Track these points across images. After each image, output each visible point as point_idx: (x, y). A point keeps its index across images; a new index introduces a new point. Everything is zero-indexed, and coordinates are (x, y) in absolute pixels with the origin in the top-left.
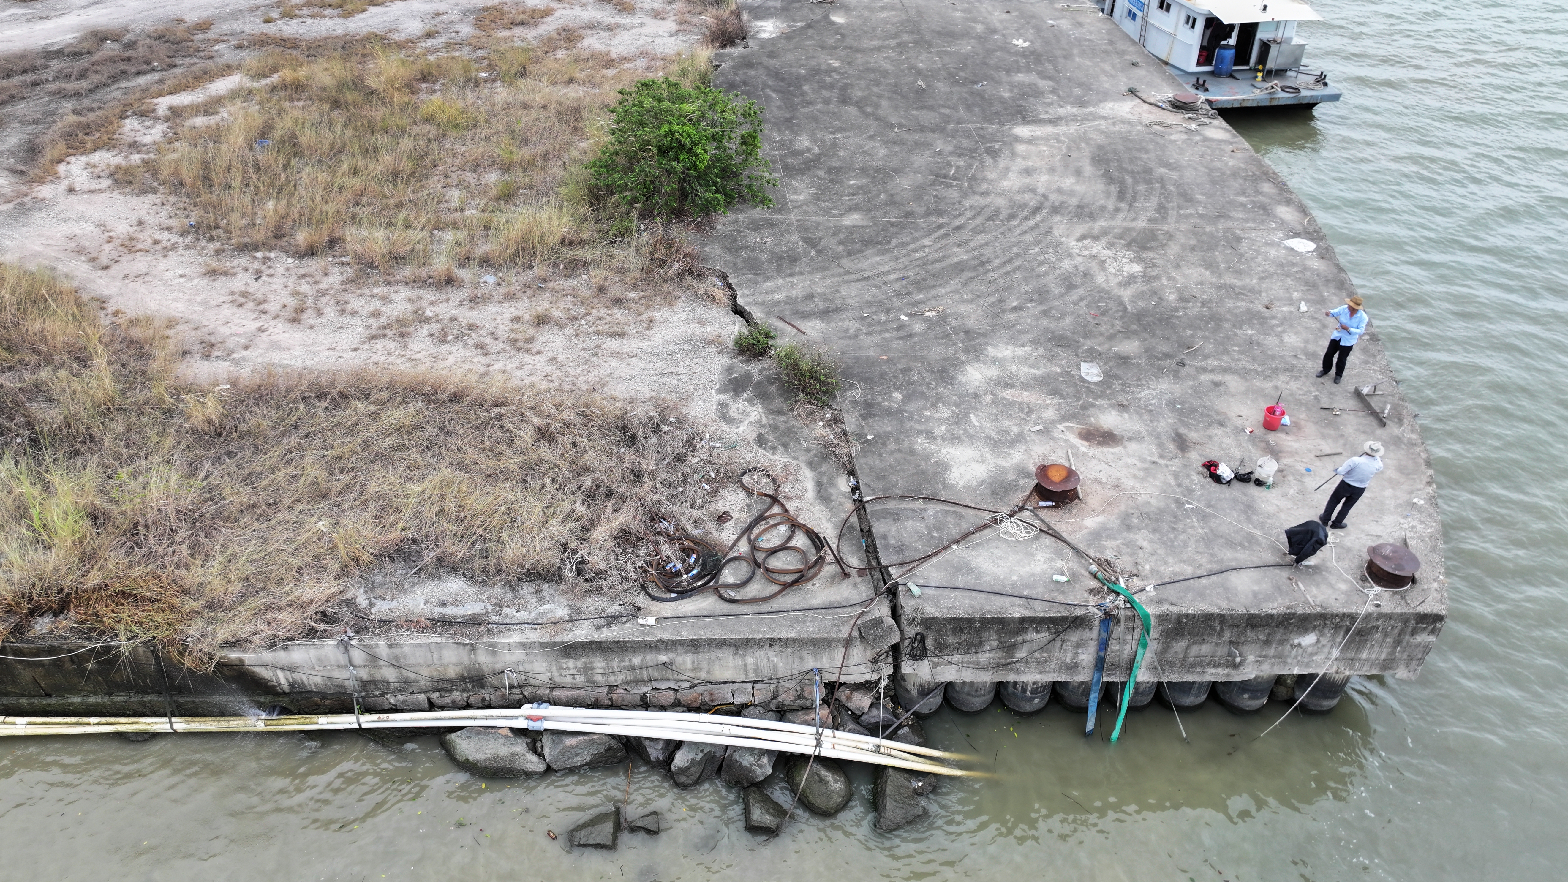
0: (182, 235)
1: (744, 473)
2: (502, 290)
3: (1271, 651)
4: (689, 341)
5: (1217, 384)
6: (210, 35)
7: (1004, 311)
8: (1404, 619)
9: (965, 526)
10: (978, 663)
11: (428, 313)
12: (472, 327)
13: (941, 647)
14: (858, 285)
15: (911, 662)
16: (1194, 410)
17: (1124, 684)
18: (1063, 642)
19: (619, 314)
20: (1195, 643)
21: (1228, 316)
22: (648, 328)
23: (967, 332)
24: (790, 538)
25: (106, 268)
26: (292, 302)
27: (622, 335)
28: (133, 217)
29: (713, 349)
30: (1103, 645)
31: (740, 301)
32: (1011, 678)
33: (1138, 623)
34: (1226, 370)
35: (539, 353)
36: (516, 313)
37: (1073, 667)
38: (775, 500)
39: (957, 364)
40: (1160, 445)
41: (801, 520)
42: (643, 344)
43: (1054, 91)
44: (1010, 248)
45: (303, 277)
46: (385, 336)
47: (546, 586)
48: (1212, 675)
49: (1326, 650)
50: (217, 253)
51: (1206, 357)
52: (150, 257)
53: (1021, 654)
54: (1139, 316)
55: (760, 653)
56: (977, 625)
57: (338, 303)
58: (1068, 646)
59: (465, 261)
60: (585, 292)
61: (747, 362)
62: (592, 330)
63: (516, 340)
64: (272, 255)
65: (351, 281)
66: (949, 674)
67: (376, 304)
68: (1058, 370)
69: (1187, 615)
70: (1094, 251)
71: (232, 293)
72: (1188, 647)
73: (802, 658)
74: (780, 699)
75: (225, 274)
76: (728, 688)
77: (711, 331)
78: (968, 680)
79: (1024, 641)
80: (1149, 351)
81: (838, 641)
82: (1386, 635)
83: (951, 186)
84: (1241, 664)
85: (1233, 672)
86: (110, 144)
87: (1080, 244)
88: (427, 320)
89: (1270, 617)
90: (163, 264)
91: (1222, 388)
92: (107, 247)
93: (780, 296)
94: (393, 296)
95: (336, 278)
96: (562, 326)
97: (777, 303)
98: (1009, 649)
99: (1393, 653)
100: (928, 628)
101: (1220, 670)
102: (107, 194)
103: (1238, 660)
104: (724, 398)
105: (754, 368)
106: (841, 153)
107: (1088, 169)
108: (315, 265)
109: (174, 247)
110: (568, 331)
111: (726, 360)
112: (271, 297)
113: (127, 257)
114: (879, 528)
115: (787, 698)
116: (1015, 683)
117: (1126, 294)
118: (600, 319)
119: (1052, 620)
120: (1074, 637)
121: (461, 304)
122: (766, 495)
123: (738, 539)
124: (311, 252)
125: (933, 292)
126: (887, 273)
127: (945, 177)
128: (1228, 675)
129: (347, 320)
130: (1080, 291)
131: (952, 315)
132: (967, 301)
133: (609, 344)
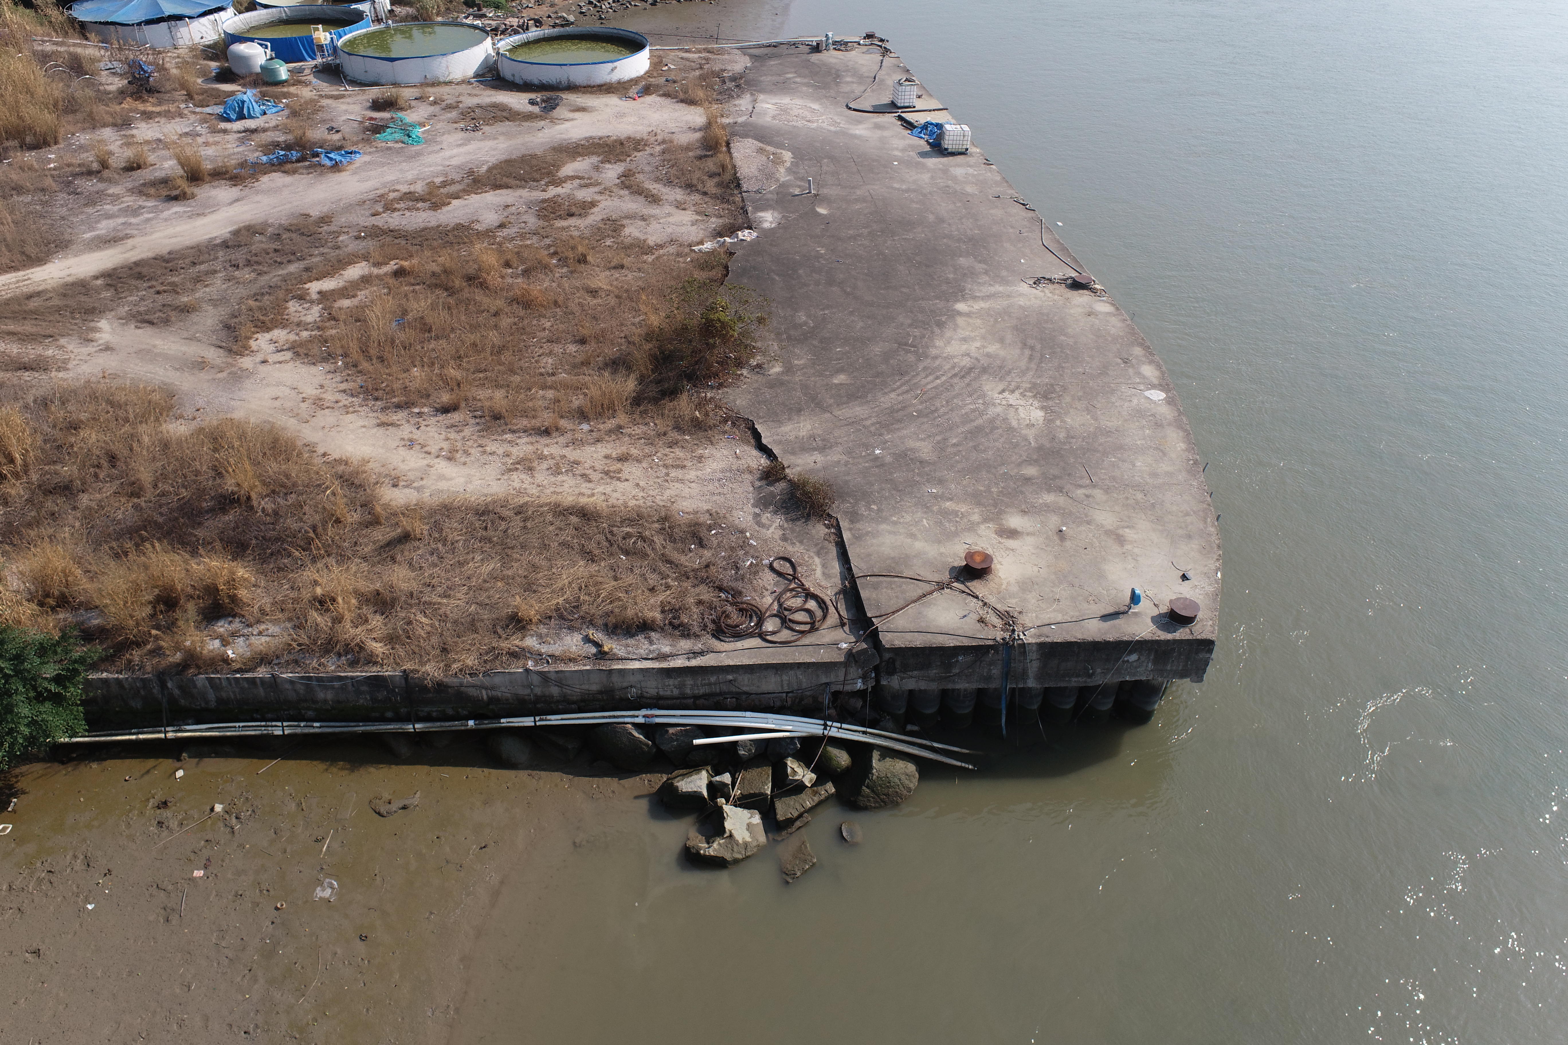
0: (355, 396)
1: (775, 560)
2: (596, 434)
3: (1111, 666)
4: (730, 470)
5: (1087, 496)
6: (333, 228)
7: (947, 447)
8: (1192, 644)
9: (920, 592)
10: (929, 677)
11: (546, 453)
12: (577, 463)
13: (905, 667)
14: (846, 429)
15: (887, 677)
16: (1071, 514)
18: (981, 662)
19: (678, 452)
20: (1063, 662)
21: (1100, 449)
22: (700, 462)
23: (921, 462)
24: (805, 603)
25: (307, 421)
26: (446, 445)
27: (683, 467)
28: (316, 382)
29: (747, 476)
30: (1007, 664)
31: (764, 441)
32: (950, 686)
34: (1094, 487)
35: (626, 480)
36: (605, 452)
37: (988, 678)
38: (795, 578)
39: (914, 485)
40: (1047, 538)
41: (813, 590)
42: (697, 473)
43: (986, 273)
44: (952, 399)
45: (450, 427)
46: (517, 469)
47: (653, 634)
48: (1075, 682)
49: (1145, 664)
50: (384, 409)
51: (1081, 478)
52: (335, 414)
53: (956, 671)
54: (1039, 449)
55: (792, 673)
56: (927, 653)
57: (479, 446)
58: (984, 665)
59: (564, 414)
60: (653, 436)
61: (769, 486)
62: (662, 463)
63: (609, 472)
64: (425, 411)
65: (484, 429)
66: (911, 684)
67: (506, 447)
69: (1057, 644)
70: (1011, 401)
71: (403, 439)
72: (1059, 664)
73: (818, 676)
74: (804, 704)
75: (393, 425)
76: (770, 697)
77: (744, 463)
78: (923, 688)
79: (957, 663)
80: (1044, 476)
81: (841, 663)
82: (1180, 655)
83: (910, 352)
84: (1093, 674)
85: (1089, 680)
86: (283, 324)
87: (1001, 396)
88: (545, 458)
89: (1108, 643)
90: (346, 418)
91: (1091, 499)
92: (303, 406)
93: (792, 438)
94: (517, 441)
95: (474, 427)
96: (639, 461)
97: (790, 442)
98: (948, 667)
99: (1185, 667)
100: (897, 655)
101: (1080, 679)
102: (291, 364)
103: (1091, 672)
104: (757, 511)
105: (775, 490)
106: (829, 326)
107: (1009, 337)
108: (457, 419)
109: (351, 406)
110: (645, 465)
111: (756, 485)
112: (431, 442)
113: (320, 413)
114: (864, 594)
115: (808, 702)
116: (953, 690)
117: (1031, 434)
118: (665, 455)
119: (972, 649)
120: (988, 658)
121: (567, 446)
122: (789, 575)
123: (773, 603)
124: (453, 409)
125: (898, 434)
126: (866, 419)
127: (906, 344)
128: (1085, 682)
129: (488, 458)
130: (1000, 431)
131: (911, 450)
132: (922, 439)
133: (674, 473)
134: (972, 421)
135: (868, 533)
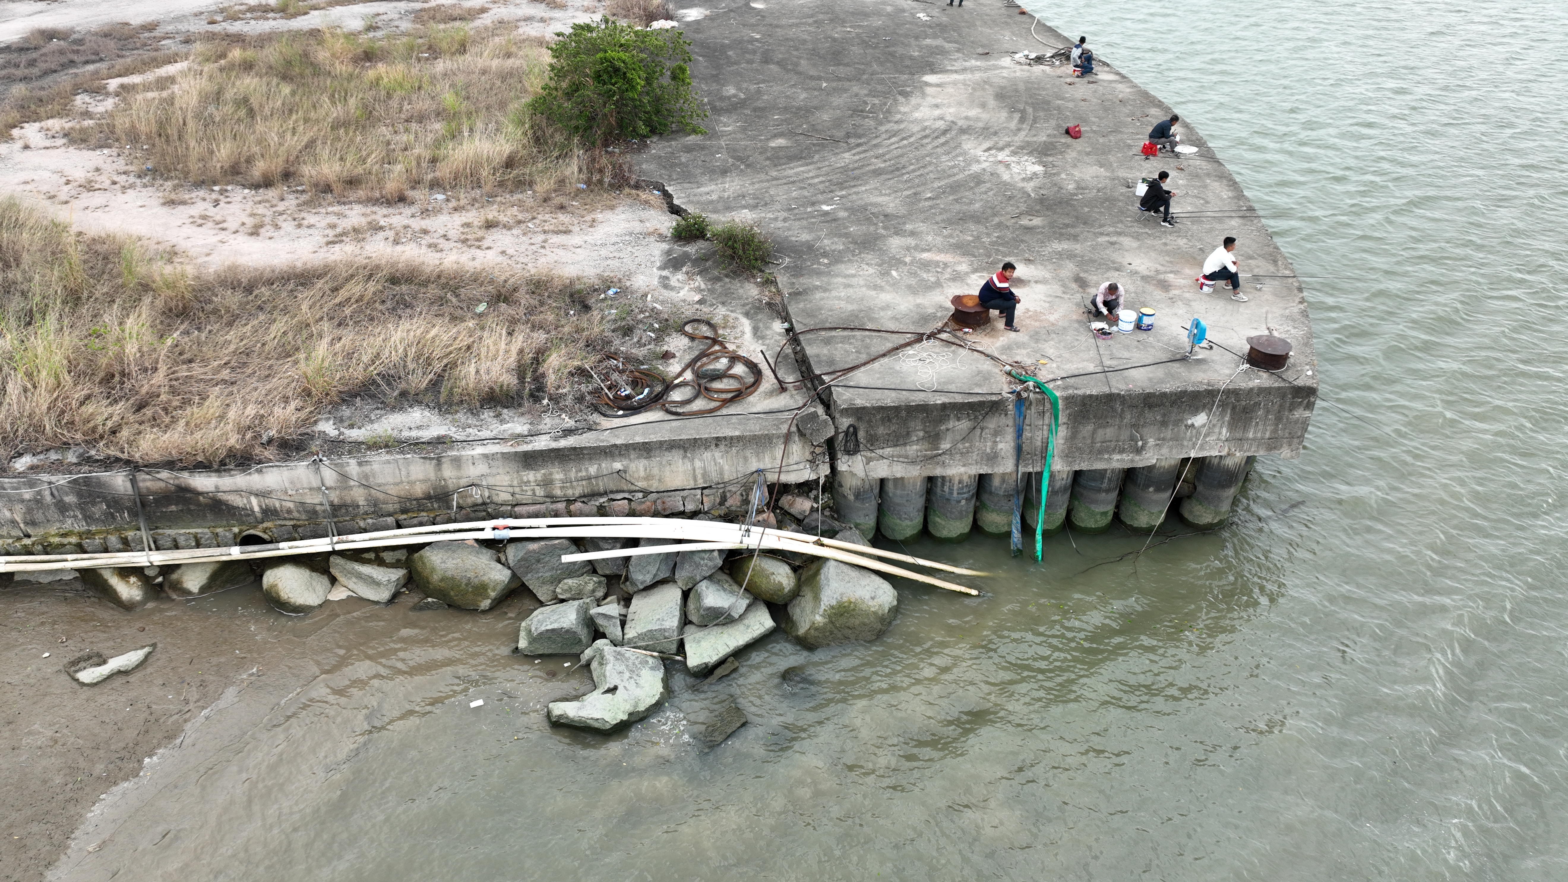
0: (140, 177)
1: (686, 323)
2: (453, 203)
3: (1168, 434)
4: (631, 234)
5: (1112, 243)
6: (156, 33)
7: (920, 201)
8: (1281, 393)
9: (889, 346)
10: (907, 457)
11: (382, 223)
12: (425, 232)
13: (873, 441)
14: (786, 187)
15: (847, 457)
16: (1092, 261)
17: (1040, 474)
18: (982, 429)
19: (563, 217)
20: (1100, 427)
21: (1121, 198)
22: (591, 226)
23: (886, 216)
24: (730, 367)
25: (66, 202)
26: (250, 222)
27: (567, 232)
28: (91, 165)
29: (652, 239)
30: (1019, 433)
31: (676, 202)
32: (938, 472)
33: (1048, 406)
34: (1120, 234)
35: (489, 248)
36: (464, 220)
37: (993, 458)
38: (715, 341)
39: (877, 238)
40: (1064, 286)
41: (741, 353)
42: (586, 238)
43: (958, 50)
44: (923, 157)
45: (260, 202)
46: (341, 241)
47: (505, 411)
48: (1119, 461)
49: (1217, 430)
50: (175, 188)
51: (1101, 226)
52: (108, 194)
53: (945, 445)
54: (1042, 200)
55: (707, 455)
56: (904, 414)
57: (295, 220)
58: (987, 434)
59: (416, 183)
60: (530, 202)
61: (684, 245)
62: (539, 229)
63: (467, 240)
64: (229, 188)
65: (305, 203)
66: (881, 469)
67: (332, 219)
68: (970, 238)
69: (1091, 396)
70: (1000, 158)
71: (192, 217)
72: (1094, 432)
73: (746, 459)
74: (727, 504)
75: (183, 203)
76: (678, 496)
77: (650, 226)
78: (899, 475)
79: (948, 430)
80: (1052, 225)
81: (779, 437)
82: (1268, 412)
83: (868, 117)
84: (1143, 447)
85: (1137, 458)
86: (64, 112)
87: (986, 154)
88: (381, 228)
89: (1164, 395)
90: (121, 198)
91: (1117, 246)
92: (66, 188)
93: (714, 197)
94: (348, 212)
95: (291, 202)
96: (510, 229)
97: (712, 202)
98: (934, 438)
99: (1275, 431)
100: (859, 419)
101: (1124, 456)
102: (63, 149)
103: (1140, 443)
104: (665, 273)
105: (692, 249)
106: (765, 97)
107: (992, 103)
108: (271, 194)
109: (132, 186)
110: (515, 231)
111: (665, 246)
112: (229, 219)
113: (86, 194)
114: (810, 351)
115: (733, 502)
116: (943, 478)
117: (1029, 187)
118: (545, 221)
119: (971, 406)
120: (992, 423)
121: (413, 216)
122: (707, 338)
123: (683, 371)
124: (267, 183)
125: (854, 190)
126: (812, 178)
127: (862, 111)
128: (1132, 461)
129: (303, 231)
130: (988, 185)
131: (871, 204)
132: (885, 195)
133: (555, 239)
134: (950, 176)
135: (817, 288)
